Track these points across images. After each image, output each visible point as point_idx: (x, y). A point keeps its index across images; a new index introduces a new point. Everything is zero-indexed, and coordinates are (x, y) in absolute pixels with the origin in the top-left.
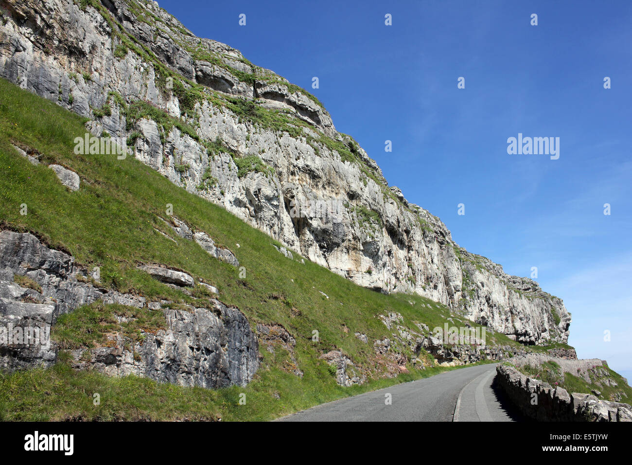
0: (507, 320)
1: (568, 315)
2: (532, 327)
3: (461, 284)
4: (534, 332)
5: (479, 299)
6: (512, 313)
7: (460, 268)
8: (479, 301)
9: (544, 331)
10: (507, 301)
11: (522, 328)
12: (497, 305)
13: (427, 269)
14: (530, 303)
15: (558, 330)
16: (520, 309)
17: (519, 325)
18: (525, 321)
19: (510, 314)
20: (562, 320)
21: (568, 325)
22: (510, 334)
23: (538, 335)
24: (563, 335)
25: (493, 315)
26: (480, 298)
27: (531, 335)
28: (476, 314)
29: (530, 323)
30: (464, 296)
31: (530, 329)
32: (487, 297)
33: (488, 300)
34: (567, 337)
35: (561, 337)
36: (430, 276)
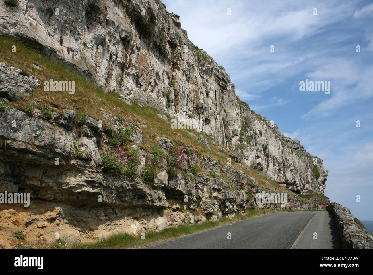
0: (279, 170)
1: (326, 172)
2: (299, 178)
3: (239, 130)
4: (300, 183)
5: (256, 146)
6: (284, 165)
7: (240, 114)
8: (256, 148)
9: (308, 183)
10: (281, 153)
11: (291, 179)
12: (272, 156)
13: (198, 98)
14: (298, 159)
15: (318, 184)
16: (291, 162)
17: (289, 176)
18: (295, 172)
19: (282, 165)
20: (321, 175)
21: (325, 180)
22: (281, 183)
23: (303, 185)
24: (321, 187)
25: (268, 163)
26: (258, 145)
27: (298, 185)
28: (252, 159)
29: (298, 176)
30: (241, 140)
31: (298, 181)
32: (264, 146)
33: (265, 148)
34: (323, 189)
35: (319, 189)
36: (200, 106)
